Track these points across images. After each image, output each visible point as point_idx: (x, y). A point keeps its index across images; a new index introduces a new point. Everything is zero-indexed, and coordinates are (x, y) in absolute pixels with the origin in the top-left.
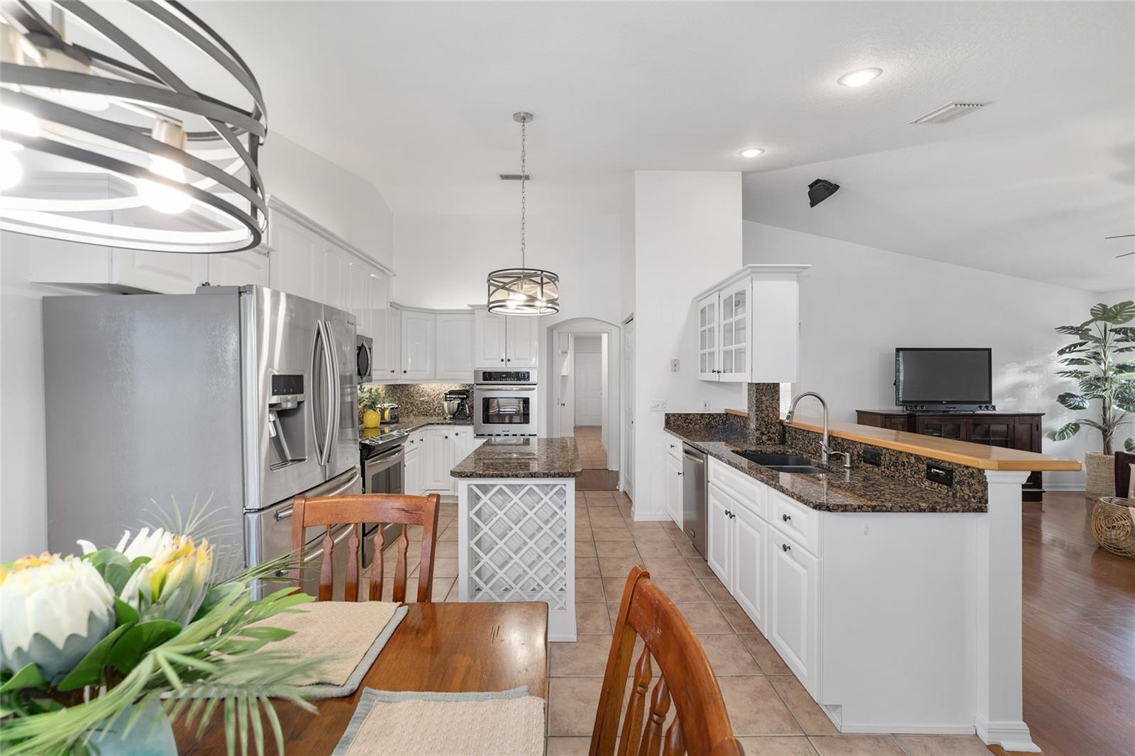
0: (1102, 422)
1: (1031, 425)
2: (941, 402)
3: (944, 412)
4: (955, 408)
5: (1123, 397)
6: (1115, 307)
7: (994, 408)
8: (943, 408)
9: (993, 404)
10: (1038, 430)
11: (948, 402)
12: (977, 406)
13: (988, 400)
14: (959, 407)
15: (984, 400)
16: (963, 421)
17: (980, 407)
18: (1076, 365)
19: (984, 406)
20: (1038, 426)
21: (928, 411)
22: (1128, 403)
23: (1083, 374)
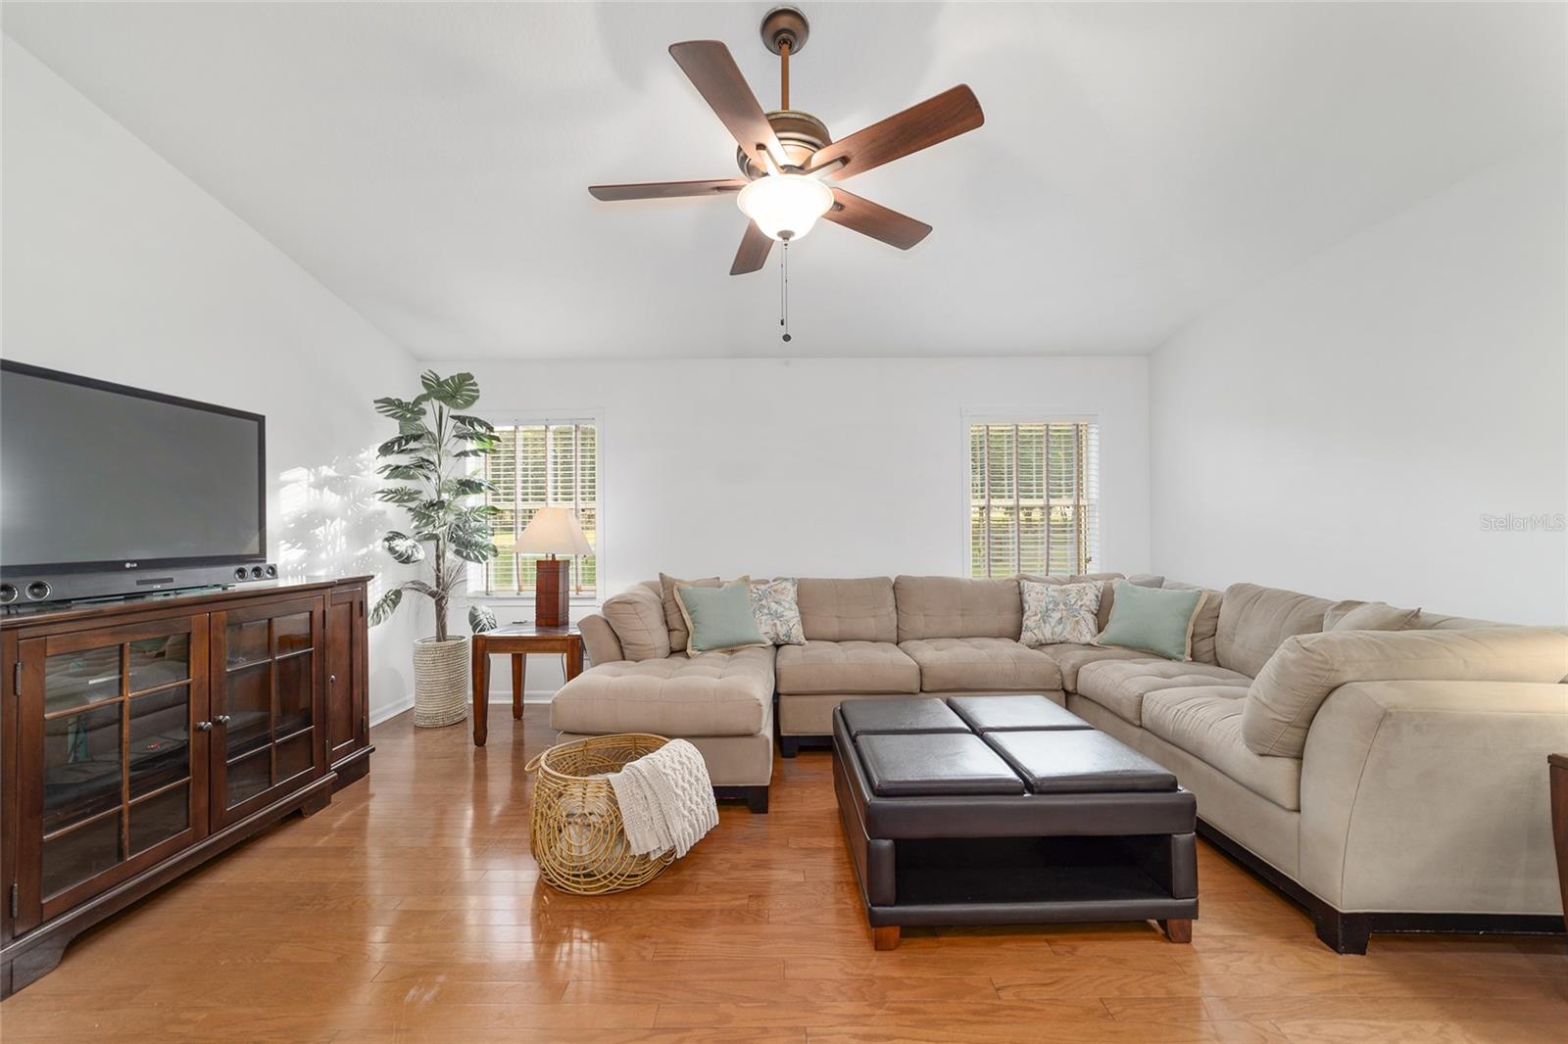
0: (435, 583)
1: (351, 603)
2: (117, 567)
3: (129, 596)
4: (171, 580)
5: (459, 537)
6: (452, 378)
7: (273, 570)
8: (128, 583)
9: (269, 562)
10: (362, 615)
11: (144, 565)
12: (234, 568)
13: (256, 551)
14: (181, 577)
15: (246, 552)
16: (199, 619)
17: (241, 572)
18: (399, 480)
19: (249, 567)
20: (361, 603)
21: (65, 602)
22: (467, 548)
23: (412, 495)
